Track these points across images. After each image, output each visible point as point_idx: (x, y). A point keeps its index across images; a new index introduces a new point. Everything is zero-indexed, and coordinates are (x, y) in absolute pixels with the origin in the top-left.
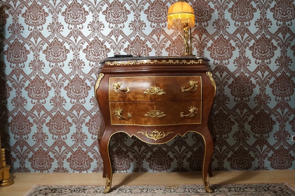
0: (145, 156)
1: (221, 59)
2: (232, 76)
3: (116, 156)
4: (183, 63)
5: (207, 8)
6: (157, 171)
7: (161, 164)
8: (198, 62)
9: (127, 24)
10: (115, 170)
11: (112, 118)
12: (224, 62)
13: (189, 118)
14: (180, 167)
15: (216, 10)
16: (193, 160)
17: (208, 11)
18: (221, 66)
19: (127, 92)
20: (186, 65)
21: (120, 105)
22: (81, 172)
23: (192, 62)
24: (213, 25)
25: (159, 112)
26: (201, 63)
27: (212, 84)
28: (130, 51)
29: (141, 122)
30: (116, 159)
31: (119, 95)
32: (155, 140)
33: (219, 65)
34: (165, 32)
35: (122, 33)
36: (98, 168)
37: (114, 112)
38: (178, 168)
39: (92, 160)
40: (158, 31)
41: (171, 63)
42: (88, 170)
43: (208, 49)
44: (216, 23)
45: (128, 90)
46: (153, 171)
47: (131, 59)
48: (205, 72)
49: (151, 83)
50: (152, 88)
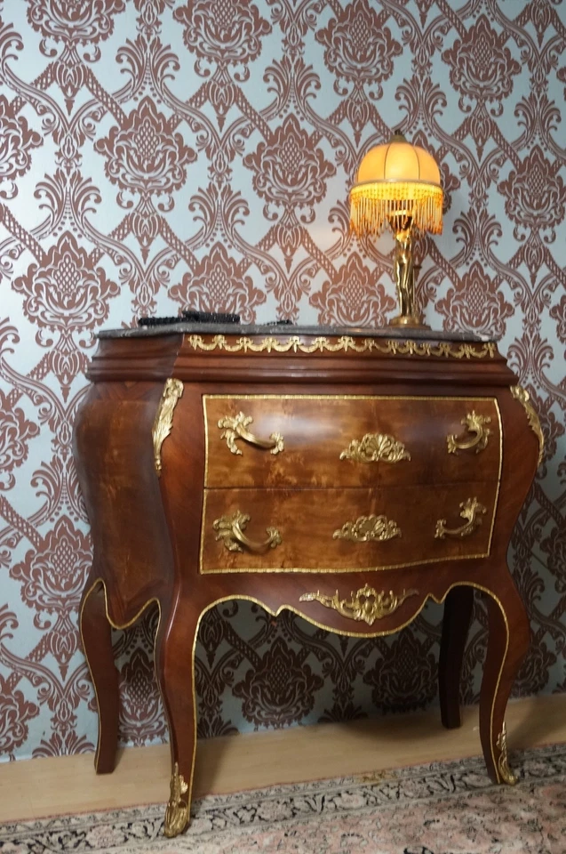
0: (229, 677)
3: (125, 686)
4: (444, 353)
6: (267, 725)
7: (283, 701)
8: (485, 353)
9: (182, 197)
10: (119, 738)
11: (205, 547)
13: (456, 539)
14: (343, 705)
15: (464, 183)
16: (384, 678)
19: (275, 451)
20: (452, 360)
21: (242, 499)
23: (468, 351)
24: (455, 231)
25: (382, 521)
26: (491, 354)
27: (531, 427)
28: (193, 295)
30: (126, 697)
32: (367, 620)
34: (310, 240)
35: (163, 227)
36: (55, 738)
39: (33, 710)
40: (289, 233)
42: (16, 750)
43: (438, 307)
44: (463, 223)
46: (256, 729)
48: (505, 385)
49: (364, 420)
50: (368, 438)
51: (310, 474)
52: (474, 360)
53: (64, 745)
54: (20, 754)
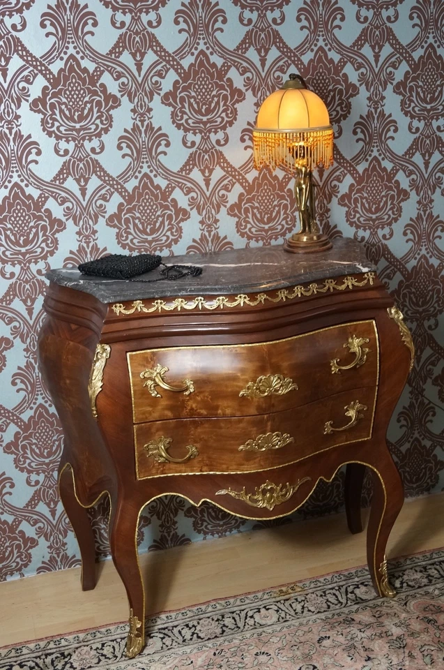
1: (373, 226)
2: (399, 270)
3: (101, 519)
4: (329, 288)
5: (338, 82)
6: (213, 535)
7: (224, 517)
8: (366, 281)
9: (110, 139)
10: (100, 554)
11: (140, 462)
12: (380, 233)
15: (363, 89)
17: (341, 92)
18: (374, 245)
19: (187, 393)
20: (336, 293)
21: (165, 429)
22: (5, 579)
23: (350, 283)
24: (355, 133)
25: (277, 436)
26: (371, 283)
27: (404, 341)
28: (127, 221)
30: (103, 526)
31: (164, 403)
32: (268, 507)
33: (368, 243)
34: (225, 161)
35: (96, 168)
36: (52, 560)
37: (148, 446)
39: (34, 543)
40: (206, 157)
42: (24, 570)
44: (362, 124)
45: (191, 389)
46: (205, 539)
48: (384, 307)
49: (258, 364)
50: (261, 379)
51: (217, 408)
52: (356, 290)
53: (59, 563)
54: (27, 572)
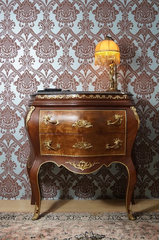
0: (71, 184)
1: (144, 94)
2: (154, 110)
3: (43, 184)
4: (110, 98)
5: (131, 46)
6: (82, 198)
7: (86, 192)
8: (123, 97)
9: (56, 59)
10: (42, 197)
11: (42, 148)
12: (146, 96)
13: (113, 149)
14: (104, 195)
15: (140, 48)
16: (116, 188)
17: (132, 49)
18: (144, 100)
20: (112, 100)
21: (50, 136)
22: (10, 199)
23: (118, 97)
24: (137, 62)
25: (86, 143)
26: (125, 98)
27: (136, 118)
28: (59, 84)
29: (69, 153)
30: (44, 187)
31: (49, 127)
32: (82, 169)
33: (142, 100)
34: (92, 68)
35: (51, 67)
36: (26, 195)
37: (44, 142)
38: (102, 195)
39: (20, 188)
40: (86, 66)
41: (98, 98)
42: (16, 197)
43: (132, 84)
44: (140, 60)
45: (58, 123)
47: (61, 93)
48: (129, 106)
49: (79, 116)
50: (80, 121)
53: (28, 197)
54: (17, 198)
